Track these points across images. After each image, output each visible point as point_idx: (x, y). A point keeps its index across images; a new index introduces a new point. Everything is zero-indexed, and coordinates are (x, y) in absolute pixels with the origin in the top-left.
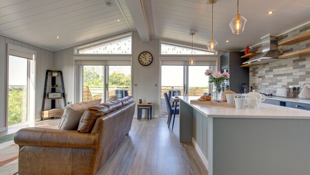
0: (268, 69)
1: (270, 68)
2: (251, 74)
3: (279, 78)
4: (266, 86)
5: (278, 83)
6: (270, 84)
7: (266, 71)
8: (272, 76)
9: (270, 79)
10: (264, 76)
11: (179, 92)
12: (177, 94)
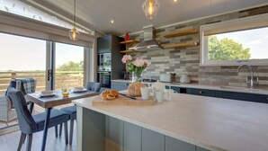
0: (147, 57)
3: (157, 65)
5: (156, 70)
11: (33, 81)
12: (29, 85)
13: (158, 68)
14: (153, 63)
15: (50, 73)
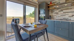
0: (60, 10)
1: (61, 10)
2: (50, 12)
3: (66, 13)
4: (59, 17)
5: (66, 15)
6: (61, 16)
7: (59, 11)
8: (63, 13)
9: (61, 14)
10: (58, 13)
11: (19, 19)
12: (18, 21)
13: (68, 14)
14: (64, 13)
15: (25, 17)
